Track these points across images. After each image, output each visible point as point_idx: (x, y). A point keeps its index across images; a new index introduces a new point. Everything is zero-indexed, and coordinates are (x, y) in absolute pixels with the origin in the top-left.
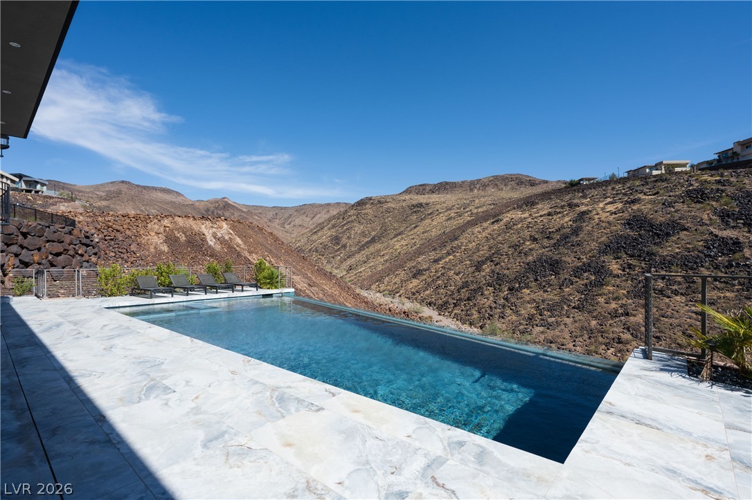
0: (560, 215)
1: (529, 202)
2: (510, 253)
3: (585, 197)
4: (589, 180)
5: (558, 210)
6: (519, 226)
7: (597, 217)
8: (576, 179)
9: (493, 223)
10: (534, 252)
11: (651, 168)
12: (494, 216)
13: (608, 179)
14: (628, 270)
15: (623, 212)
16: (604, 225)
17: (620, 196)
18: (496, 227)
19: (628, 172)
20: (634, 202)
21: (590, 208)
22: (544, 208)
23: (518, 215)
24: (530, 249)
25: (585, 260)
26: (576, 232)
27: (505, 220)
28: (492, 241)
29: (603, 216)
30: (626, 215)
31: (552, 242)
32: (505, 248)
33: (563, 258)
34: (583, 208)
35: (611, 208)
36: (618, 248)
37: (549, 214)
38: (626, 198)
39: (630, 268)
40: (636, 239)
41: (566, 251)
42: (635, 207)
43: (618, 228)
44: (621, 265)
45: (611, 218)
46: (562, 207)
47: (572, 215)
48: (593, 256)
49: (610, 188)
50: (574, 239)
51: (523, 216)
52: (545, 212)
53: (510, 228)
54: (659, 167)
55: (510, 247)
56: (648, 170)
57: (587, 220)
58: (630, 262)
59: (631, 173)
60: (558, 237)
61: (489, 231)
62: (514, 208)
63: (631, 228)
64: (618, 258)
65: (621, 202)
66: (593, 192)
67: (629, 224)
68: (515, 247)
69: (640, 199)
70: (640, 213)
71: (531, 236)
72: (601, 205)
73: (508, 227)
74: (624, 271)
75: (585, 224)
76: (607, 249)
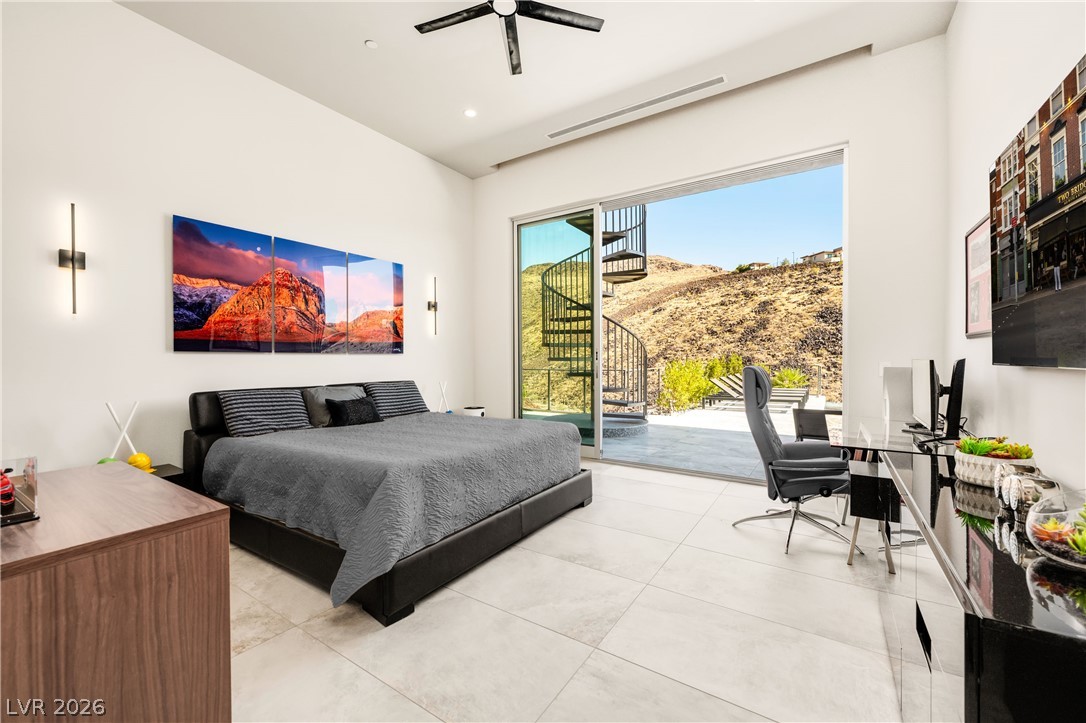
0: (735, 306)
1: (694, 289)
2: (687, 348)
3: (759, 284)
4: (759, 265)
5: (733, 299)
6: (689, 316)
7: (782, 308)
8: (745, 263)
9: (655, 312)
10: (716, 348)
11: (829, 254)
12: (654, 305)
13: (779, 265)
14: (833, 369)
15: (812, 303)
16: (793, 317)
17: (803, 285)
18: (658, 316)
19: (804, 258)
20: (820, 292)
21: (772, 298)
22: (713, 296)
23: (682, 303)
24: (712, 345)
25: (781, 358)
26: (763, 325)
27: (669, 309)
28: (659, 335)
29: (791, 307)
30: (817, 307)
31: (737, 336)
32: (679, 342)
33: (755, 356)
34: (763, 298)
35: (794, 298)
36: (816, 344)
37: (723, 304)
38: (811, 288)
39: (836, 367)
40: (834, 334)
41: (757, 347)
42: (825, 297)
43: (811, 322)
44: (825, 364)
45: (800, 310)
46: (736, 296)
47: (752, 305)
48: (790, 354)
49: (786, 275)
50: (762, 333)
51: (690, 305)
52: (718, 301)
53: (677, 319)
54: (837, 253)
55: (684, 342)
56: (826, 256)
57: (772, 311)
58: (834, 360)
59: (807, 259)
60: (743, 330)
61: (652, 322)
62: (676, 296)
63: (826, 322)
64: (819, 356)
65: (807, 292)
66: (769, 279)
67: (822, 317)
68: (691, 341)
69: (827, 290)
70: (832, 305)
71: (708, 329)
72: (785, 294)
73: (674, 318)
74: (829, 369)
75: (770, 316)
76: (803, 344)
